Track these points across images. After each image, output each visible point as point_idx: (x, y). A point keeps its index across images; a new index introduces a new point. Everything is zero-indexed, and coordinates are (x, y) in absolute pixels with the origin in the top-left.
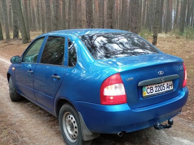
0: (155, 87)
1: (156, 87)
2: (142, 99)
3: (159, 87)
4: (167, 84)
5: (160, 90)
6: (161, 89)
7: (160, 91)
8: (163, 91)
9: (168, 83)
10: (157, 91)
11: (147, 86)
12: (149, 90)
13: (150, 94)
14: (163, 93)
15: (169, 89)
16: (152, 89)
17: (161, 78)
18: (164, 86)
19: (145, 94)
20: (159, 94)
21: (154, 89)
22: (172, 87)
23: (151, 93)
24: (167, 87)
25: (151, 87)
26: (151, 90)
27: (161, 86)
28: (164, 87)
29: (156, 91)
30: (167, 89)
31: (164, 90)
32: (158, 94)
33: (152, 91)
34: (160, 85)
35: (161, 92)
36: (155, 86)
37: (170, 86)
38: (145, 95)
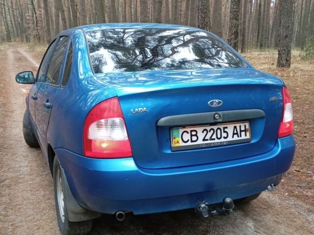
0: (203, 132)
1: (205, 132)
2: (169, 152)
3: (212, 131)
4: (235, 127)
5: (214, 137)
6: (219, 136)
7: (214, 139)
8: (222, 140)
9: (238, 125)
10: (207, 140)
11: (184, 127)
12: (187, 137)
13: (189, 143)
14: (221, 144)
15: (240, 138)
16: (196, 135)
17: (216, 114)
18: (226, 130)
19: (178, 142)
20: (212, 145)
21: (201, 135)
22: (248, 134)
23: (192, 141)
24: (234, 134)
25: (191, 131)
26: (192, 136)
27: (219, 131)
28: (224, 132)
29: (204, 140)
30: (233, 137)
31: (225, 138)
32: (209, 146)
33: (194, 138)
34: (215, 128)
35: (218, 143)
36: (202, 128)
37: (241, 131)
38: (177, 145)
